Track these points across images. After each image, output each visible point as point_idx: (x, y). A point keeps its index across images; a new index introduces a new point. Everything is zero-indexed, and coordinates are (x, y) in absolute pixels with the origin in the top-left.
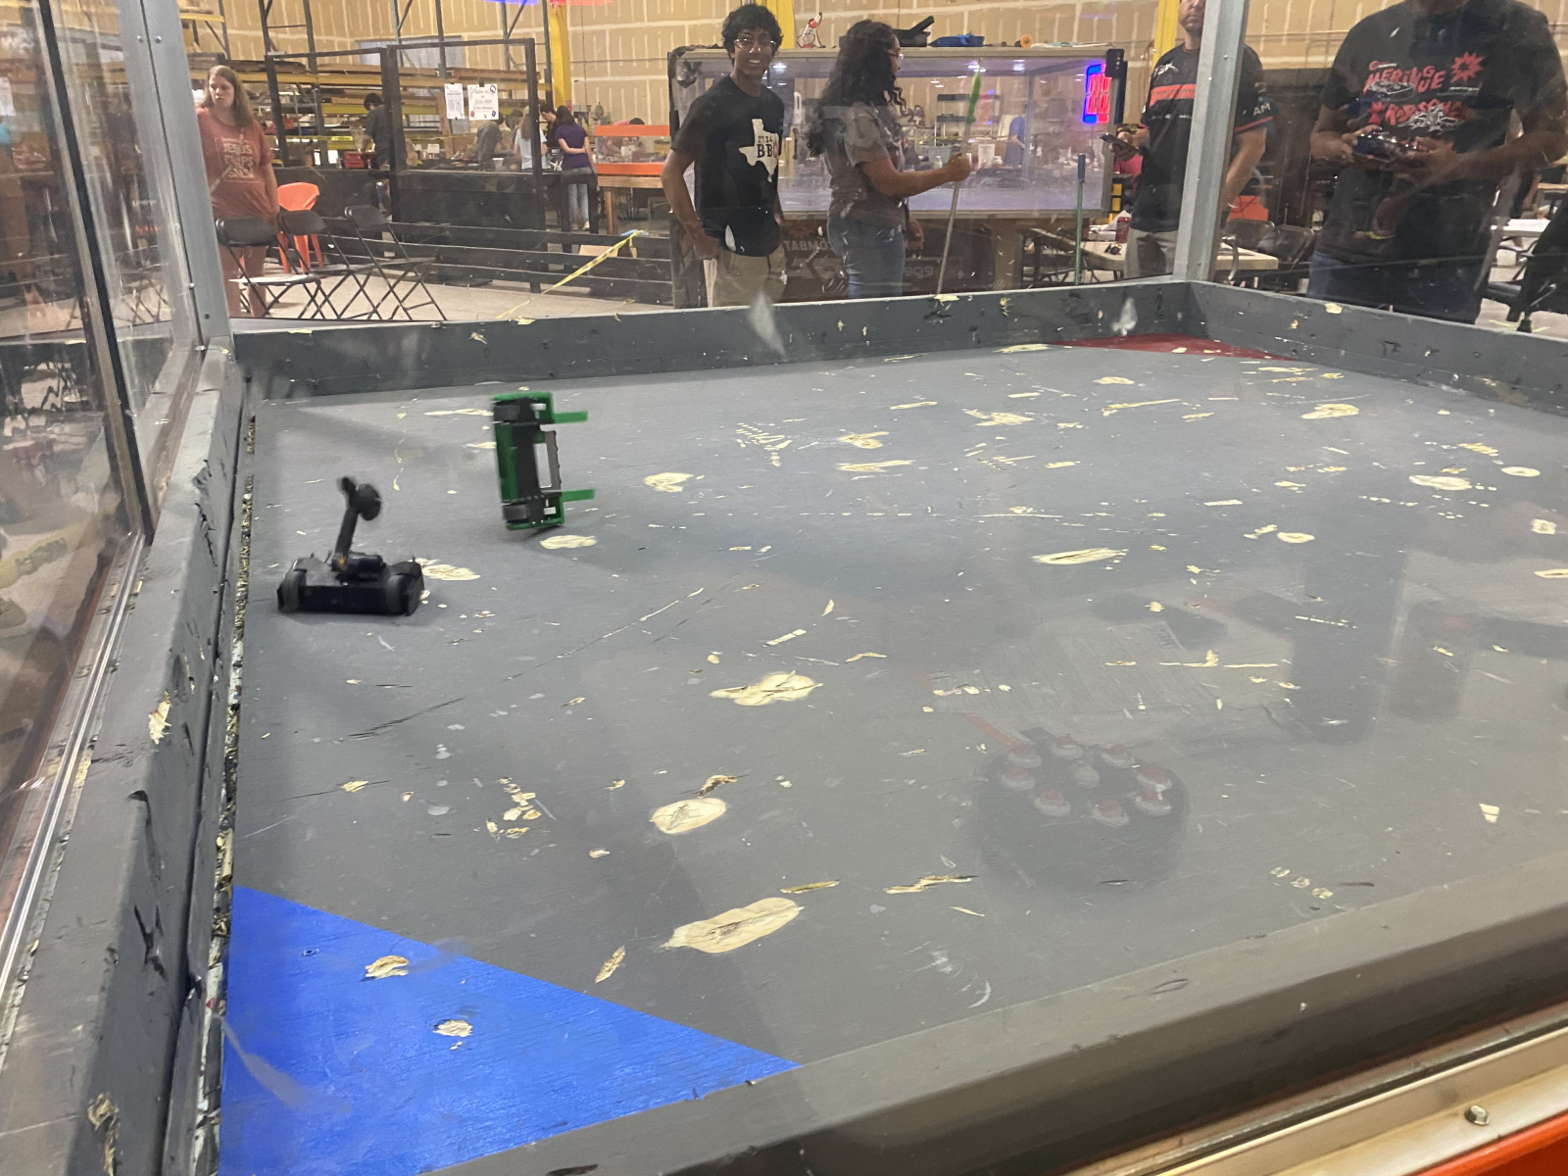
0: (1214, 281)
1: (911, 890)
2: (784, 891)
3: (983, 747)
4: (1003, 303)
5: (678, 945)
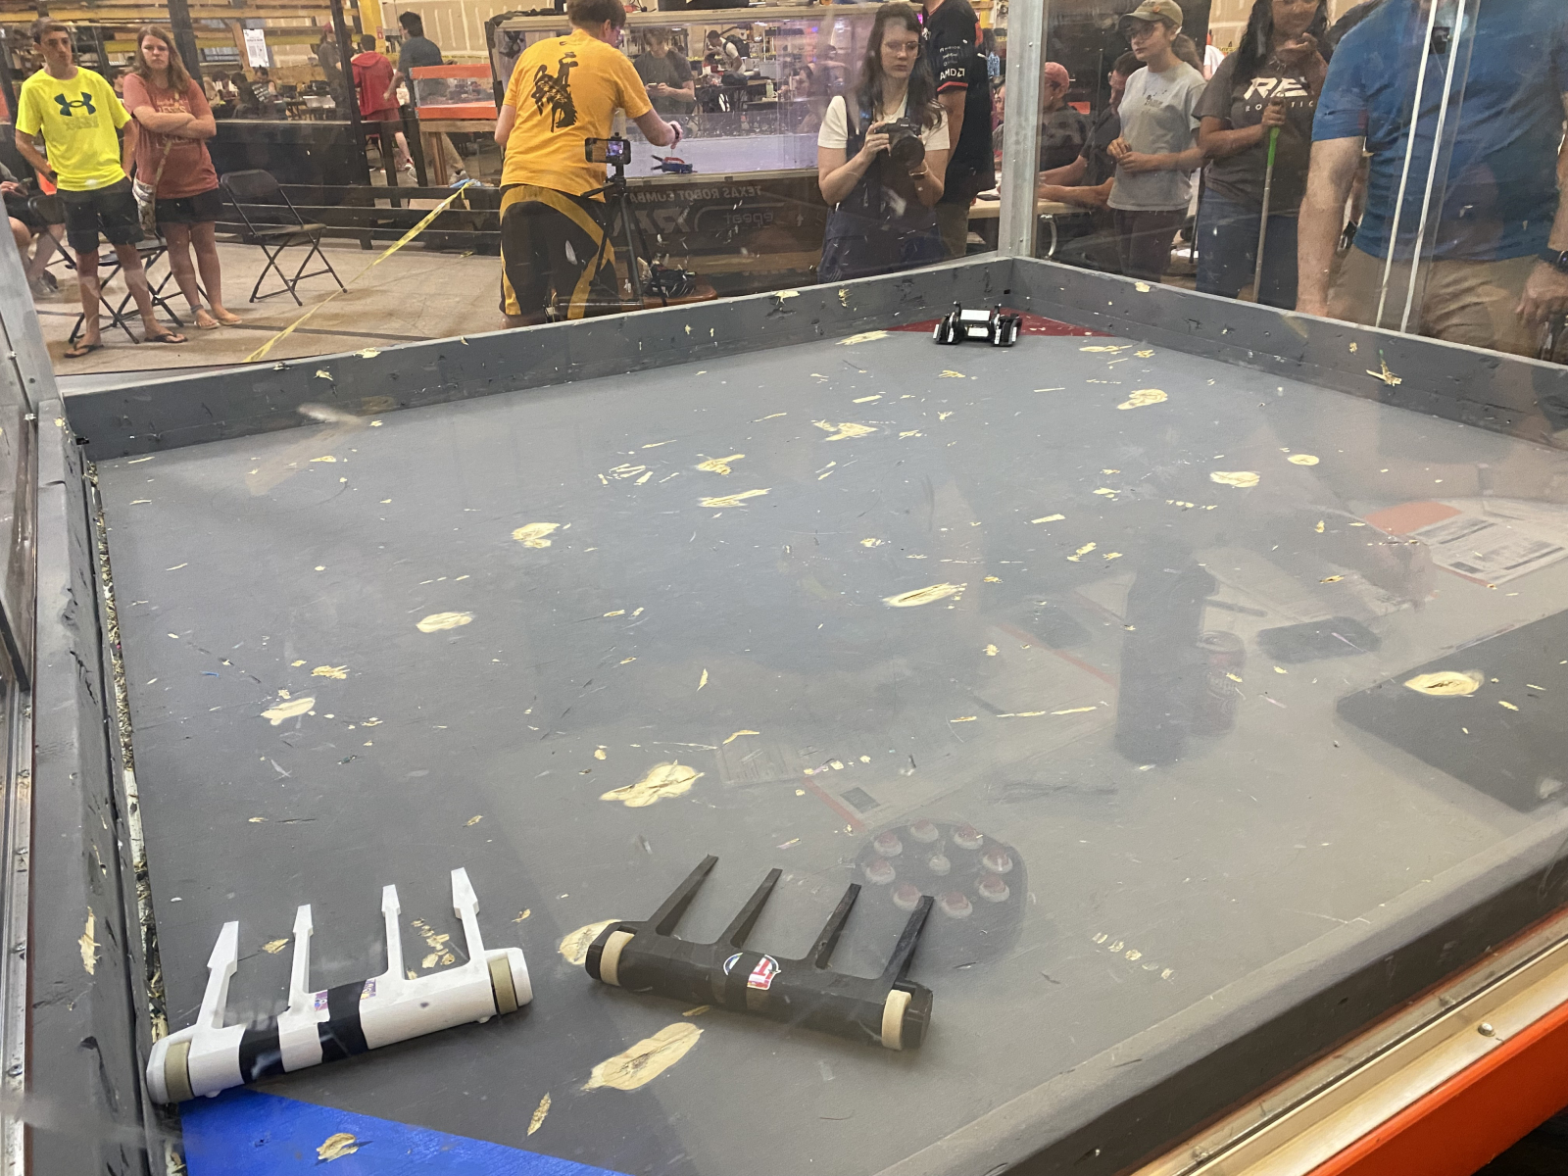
0: (1037, 257)
2: (686, 1015)
3: (849, 829)
4: (841, 294)
5: (596, 1085)
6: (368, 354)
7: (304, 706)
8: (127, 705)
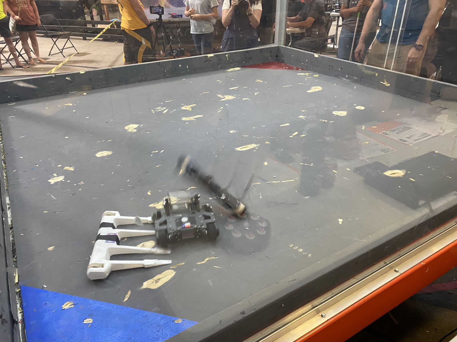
0: (286, 46)
1: (203, 262)
2: (171, 267)
3: (222, 215)
4: (227, 56)
5: (144, 288)
6: (82, 73)
7: (61, 178)
8: (7, 178)
